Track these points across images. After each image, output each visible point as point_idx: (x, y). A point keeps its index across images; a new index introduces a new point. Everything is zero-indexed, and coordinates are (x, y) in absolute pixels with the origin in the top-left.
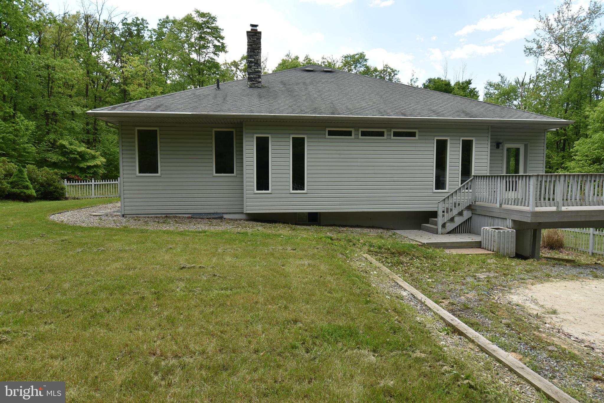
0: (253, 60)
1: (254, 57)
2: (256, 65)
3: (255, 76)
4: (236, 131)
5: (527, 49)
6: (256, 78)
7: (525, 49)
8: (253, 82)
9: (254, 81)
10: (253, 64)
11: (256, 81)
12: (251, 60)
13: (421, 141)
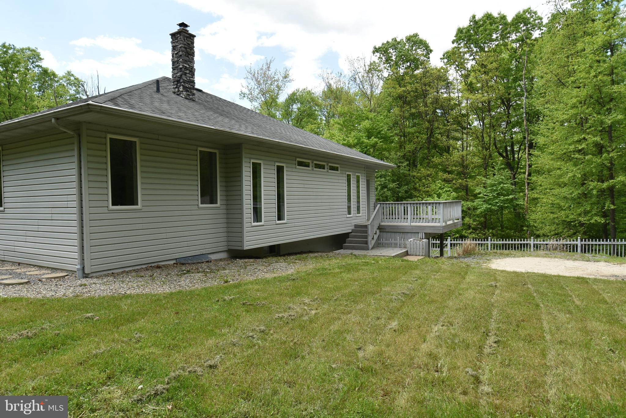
0: (188, 66)
1: (189, 63)
2: (190, 73)
3: (190, 86)
4: (220, 154)
5: (242, 93)
6: (190, 88)
7: (241, 93)
8: (188, 93)
9: (188, 91)
10: (188, 72)
11: (191, 92)
12: (186, 65)
13: (341, 175)
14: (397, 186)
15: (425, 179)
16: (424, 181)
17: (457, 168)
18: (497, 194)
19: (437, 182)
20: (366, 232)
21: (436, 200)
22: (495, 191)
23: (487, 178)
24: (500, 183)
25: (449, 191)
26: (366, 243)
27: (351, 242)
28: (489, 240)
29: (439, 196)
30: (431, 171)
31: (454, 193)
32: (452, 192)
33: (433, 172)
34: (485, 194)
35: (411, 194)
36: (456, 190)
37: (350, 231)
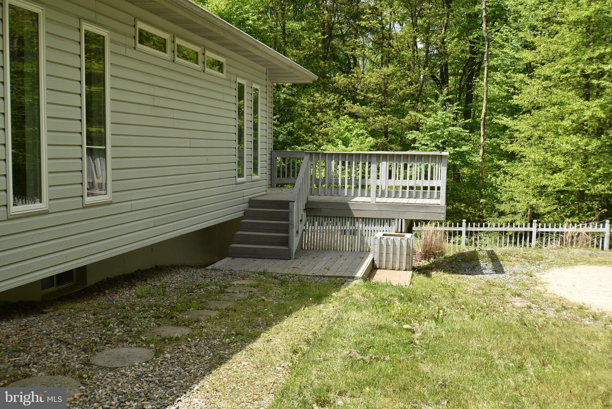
13: (227, 83)
14: (276, 122)
15: (322, 112)
16: (319, 115)
17: (376, 96)
18: (442, 143)
19: (342, 118)
20: (287, 217)
21: (341, 149)
22: (439, 137)
23: (425, 116)
24: (445, 125)
25: (362, 134)
26: (286, 242)
27: (247, 240)
28: (464, 224)
29: (346, 143)
30: (332, 98)
31: (371, 138)
32: (367, 137)
33: (335, 101)
34: (423, 142)
35: (298, 137)
36: (373, 133)
37: (241, 214)
